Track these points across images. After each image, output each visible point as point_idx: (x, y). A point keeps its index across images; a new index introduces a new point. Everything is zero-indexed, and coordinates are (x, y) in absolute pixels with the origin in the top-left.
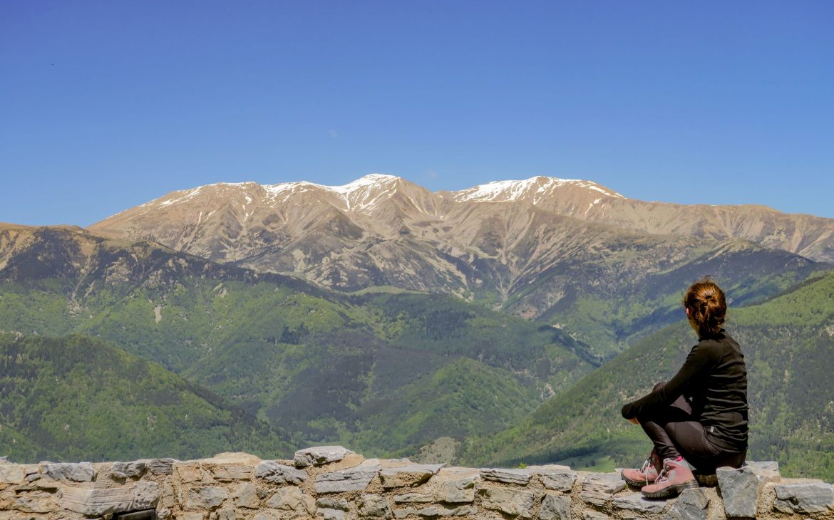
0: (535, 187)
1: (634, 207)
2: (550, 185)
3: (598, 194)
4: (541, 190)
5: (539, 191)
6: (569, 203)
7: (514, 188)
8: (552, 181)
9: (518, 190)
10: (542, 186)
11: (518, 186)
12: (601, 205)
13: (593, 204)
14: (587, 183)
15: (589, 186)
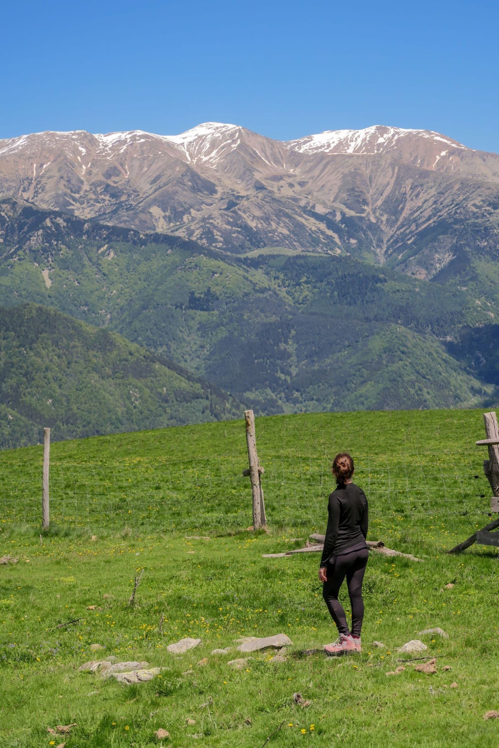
0: (374, 137)
1: (484, 160)
2: (390, 135)
3: (444, 146)
4: (381, 140)
5: (378, 142)
6: (414, 155)
7: (352, 138)
8: (392, 131)
9: (356, 140)
10: (382, 136)
11: (356, 136)
12: (449, 157)
13: (440, 156)
14: (430, 134)
15: (433, 137)
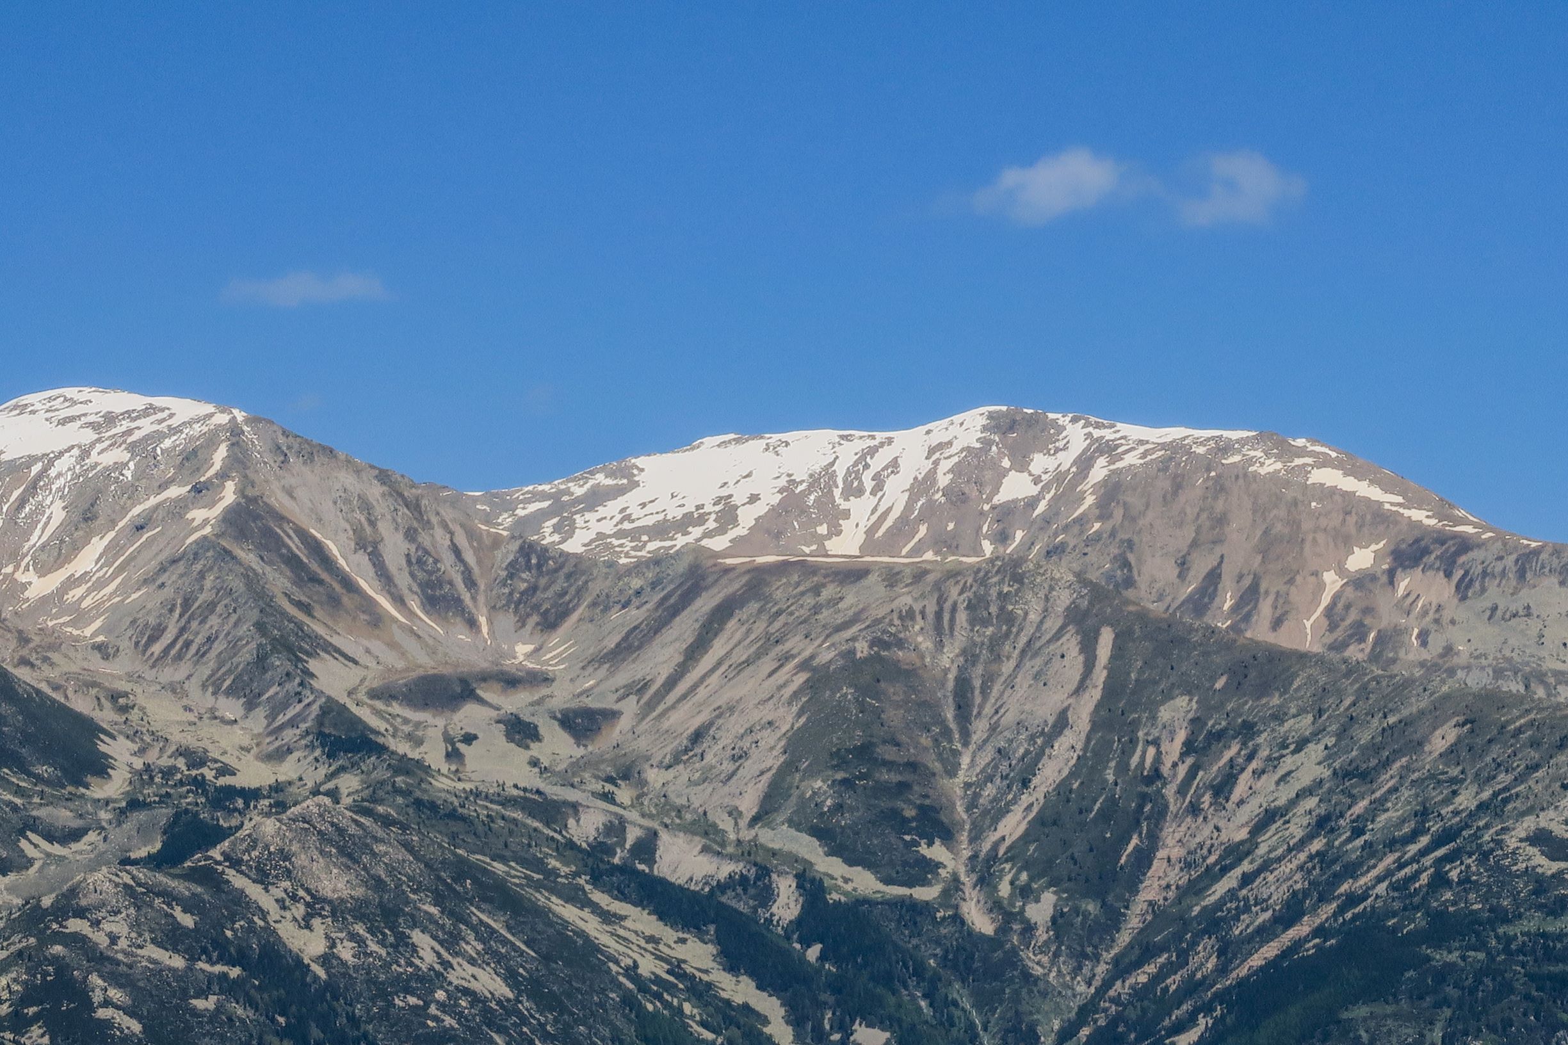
0: (976, 470)
2: (1066, 460)
3: (1378, 518)
4: (1015, 486)
5: (1001, 497)
6: (1201, 566)
7: (854, 474)
8: (1075, 434)
9: (879, 486)
10: (1021, 465)
11: (877, 463)
12: (1391, 574)
13: (1341, 571)
14: (1286, 452)
15: (1304, 470)
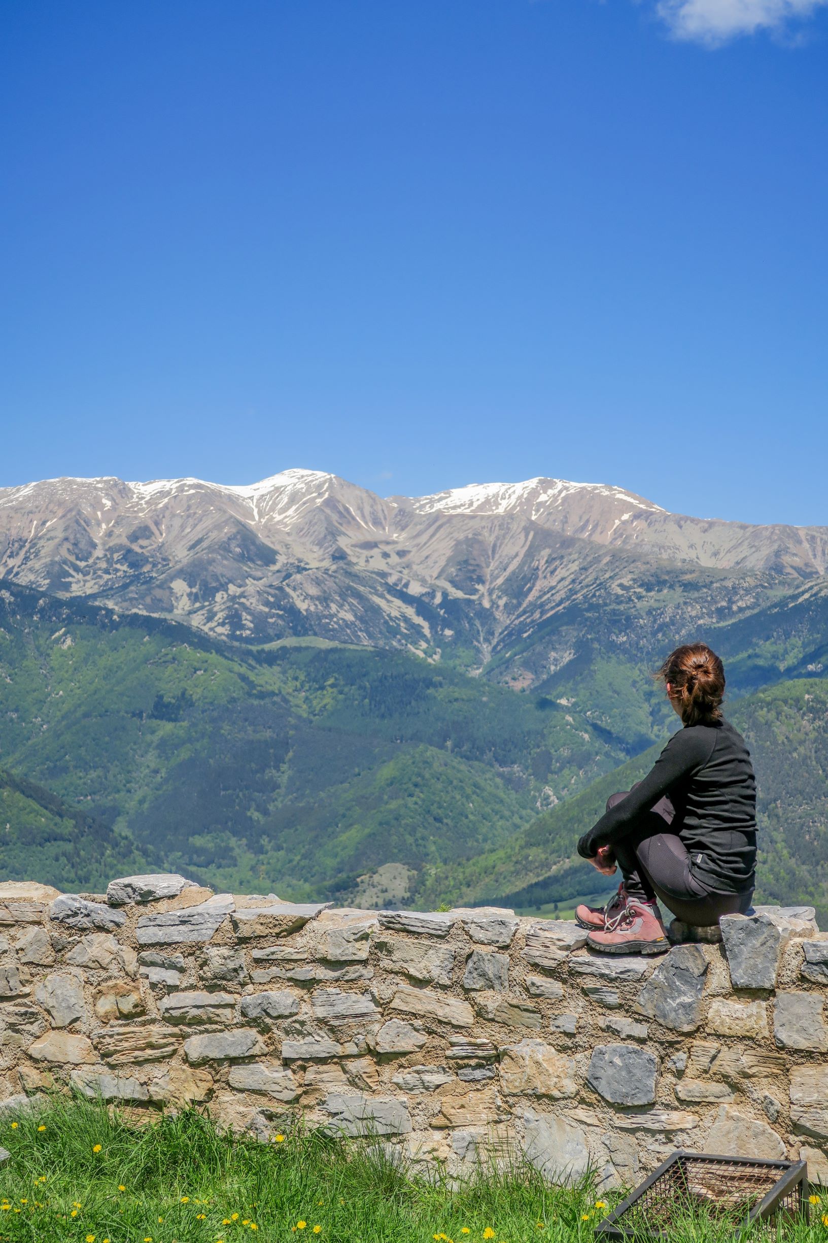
0: (534, 493)
1: (681, 527)
2: (556, 491)
3: (628, 507)
4: (543, 498)
5: (539, 500)
6: (585, 518)
7: (504, 494)
8: (559, 485)
9: (509, 497)
10: (545, 492)
11: (510, 492)
12: (632, 522)
13: (620, 520)
14: (611, 490)
15: (615, 494)
